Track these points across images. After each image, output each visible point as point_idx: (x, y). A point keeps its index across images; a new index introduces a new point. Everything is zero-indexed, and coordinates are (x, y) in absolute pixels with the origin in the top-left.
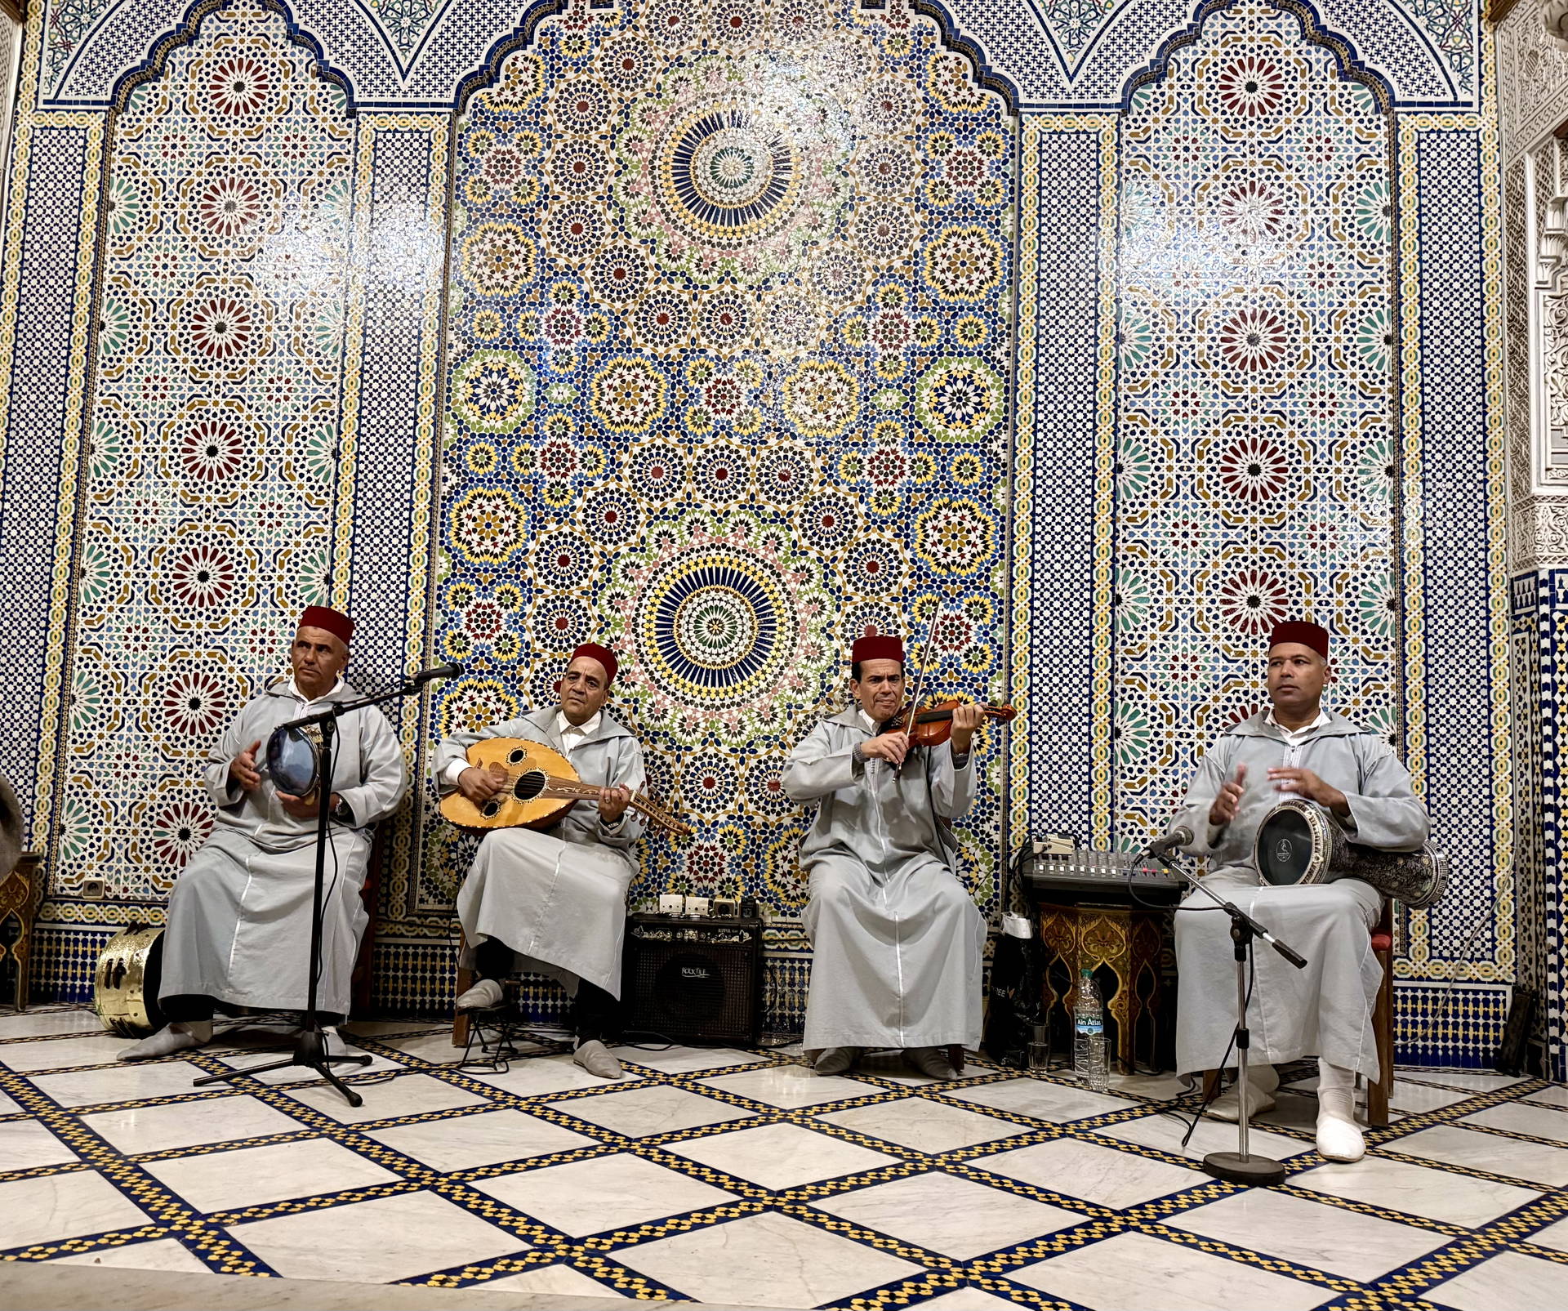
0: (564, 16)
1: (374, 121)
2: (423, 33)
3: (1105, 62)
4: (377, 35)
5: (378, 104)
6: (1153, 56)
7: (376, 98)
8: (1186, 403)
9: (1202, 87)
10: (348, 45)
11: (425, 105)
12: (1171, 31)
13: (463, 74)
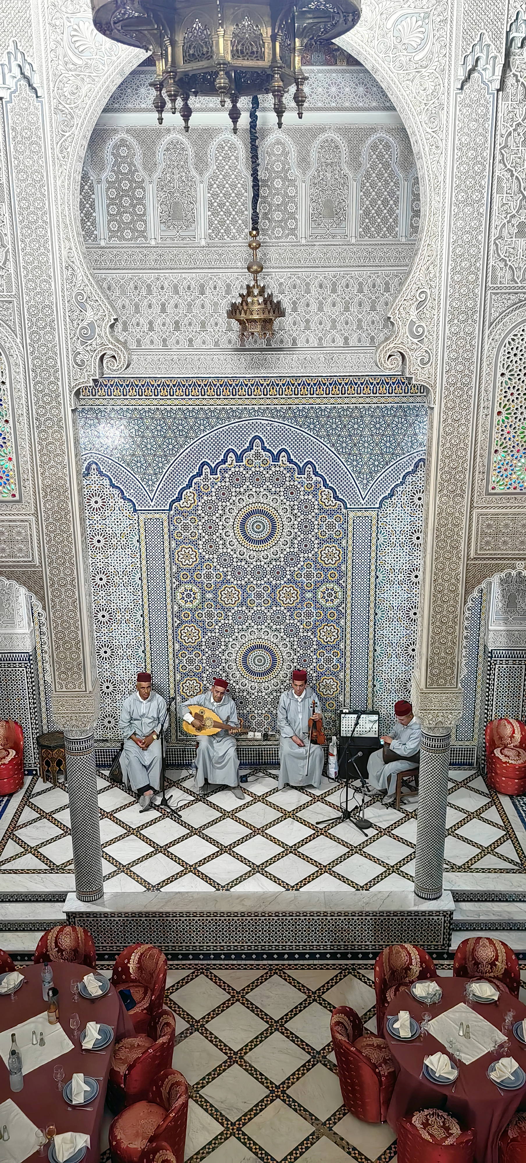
0: (202, 477)
1: (144, 516)
2: (156, 486)
3: (374, 494)
4: (141, 487)
5: (144, 510)
6: (389, 492)
7: (143, 508)
8: (396, 595)
9: (404, 499)
10: (132, 491)
11: (160, 510)
12: (395, 484)
13: (171, 500)
